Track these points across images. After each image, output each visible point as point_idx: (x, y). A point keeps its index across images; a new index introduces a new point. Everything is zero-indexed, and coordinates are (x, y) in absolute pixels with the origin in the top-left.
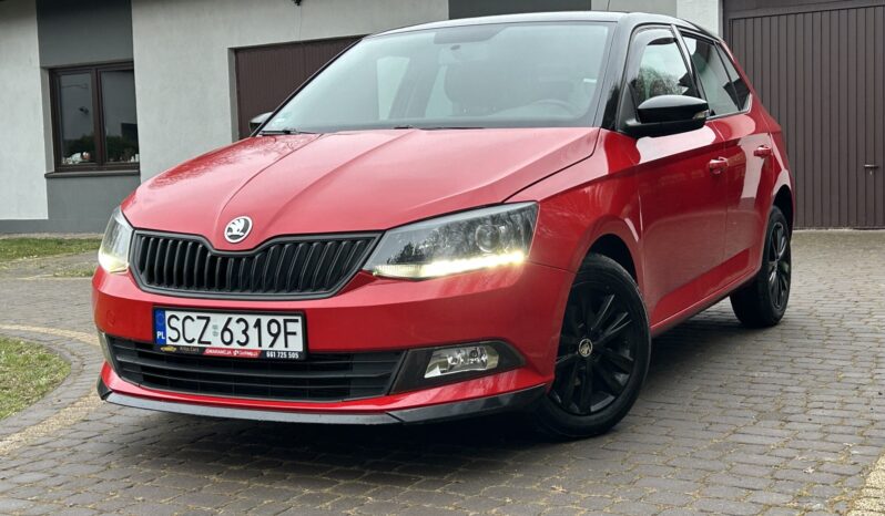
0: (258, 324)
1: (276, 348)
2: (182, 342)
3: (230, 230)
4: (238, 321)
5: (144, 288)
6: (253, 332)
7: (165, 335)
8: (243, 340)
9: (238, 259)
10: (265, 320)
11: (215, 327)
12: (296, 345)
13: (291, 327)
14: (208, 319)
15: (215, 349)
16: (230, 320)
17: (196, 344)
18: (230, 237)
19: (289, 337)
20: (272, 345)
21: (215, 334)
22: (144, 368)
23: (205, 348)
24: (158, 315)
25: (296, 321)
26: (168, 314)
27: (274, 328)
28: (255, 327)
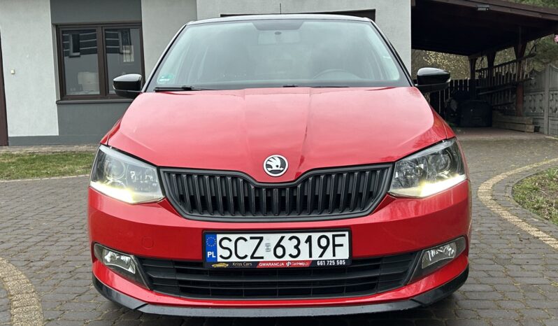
0: (309, 240)
1: (324, 258)
2: (234, 259)
3: (269, 166)
4: (290, 239)
5: (188, 217)
6: (304, 247)
7: (216, 254)
8: (295, 252)
9: (282, 189)
10: (315, 236)
11: (268, 245)
12: (343, 254)
13: (338, 240)
14: (261, 239)
15: (268, 262)
16: (282, 238)
17: (248, 259)
18: (270, 172)
19: (336, 248)
20: (321, 256)
21: (268, 250)
22: (181, 282)
23: (259, 262)
24: (209, 238)
25: (344, 235)
26: (219, 237)
27: (324, 242)
28: (306, 242)
